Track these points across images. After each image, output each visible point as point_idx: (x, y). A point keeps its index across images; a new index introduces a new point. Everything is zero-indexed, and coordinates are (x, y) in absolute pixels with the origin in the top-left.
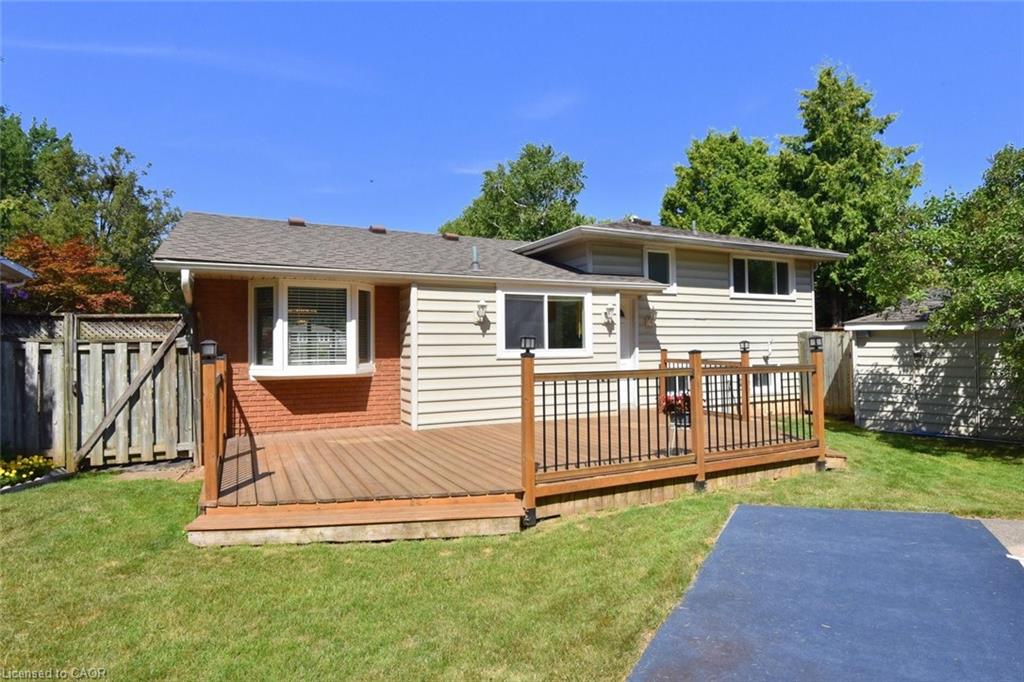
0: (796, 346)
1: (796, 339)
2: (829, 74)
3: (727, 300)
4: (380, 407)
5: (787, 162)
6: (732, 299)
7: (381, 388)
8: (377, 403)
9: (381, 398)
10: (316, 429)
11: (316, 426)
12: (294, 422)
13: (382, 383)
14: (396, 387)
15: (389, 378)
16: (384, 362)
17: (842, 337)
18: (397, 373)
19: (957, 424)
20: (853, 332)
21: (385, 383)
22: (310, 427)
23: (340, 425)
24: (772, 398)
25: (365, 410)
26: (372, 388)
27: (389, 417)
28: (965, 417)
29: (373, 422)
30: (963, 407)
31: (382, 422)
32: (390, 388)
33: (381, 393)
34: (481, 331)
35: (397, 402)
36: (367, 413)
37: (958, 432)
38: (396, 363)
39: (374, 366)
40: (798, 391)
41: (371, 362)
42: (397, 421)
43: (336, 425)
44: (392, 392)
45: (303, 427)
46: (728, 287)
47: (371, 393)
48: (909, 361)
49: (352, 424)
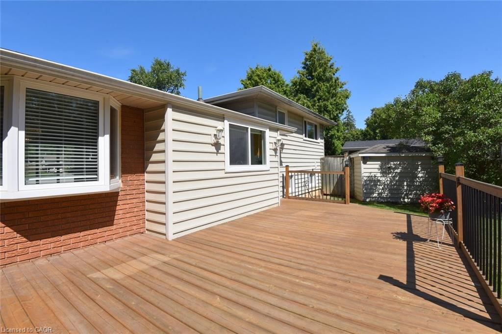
0: (319, 164)
1: (319, 161)
2: (316, 46)
3: (302, 140)
4: (126, 220)
5: (303, 81)
6: (304, 140)
7: (129, 202)
8: (123, 217)
9: (127, 210)
10: (59, 253)
11: (59, 249)
12: (30, 250)
13: (128, 197)
14: (141, 200)
15: (134, 192)
16: (130, 177)
17: (343, 160)
18: (141, 187)
19: (404, 198)
20: (362, 157)
21: (131, 197)
22: (52, 251)
23: (87, 243)
24: (314, 189)
25: (112, 225)
26: (119, 203)
27: (135, 227)
28: (407, 195)
29: (121, 235)
30: (407, 190)
31: (128, 233)
32: (135, 201)
33: (127, 206)
34: (216, 151)
35: (141, 213)
36: (114, 227)
37: (405, 202)
38: (141, 178)
39: (120, 181)
40: (320, 185)
41: (118, 177)
42: (142, 230)
43: (82, 244)
44: (138, 205)
45: (42, 253)
46: (303, 134)
47: (118, 208)
48: (385, 171)
49: (99, 240)
